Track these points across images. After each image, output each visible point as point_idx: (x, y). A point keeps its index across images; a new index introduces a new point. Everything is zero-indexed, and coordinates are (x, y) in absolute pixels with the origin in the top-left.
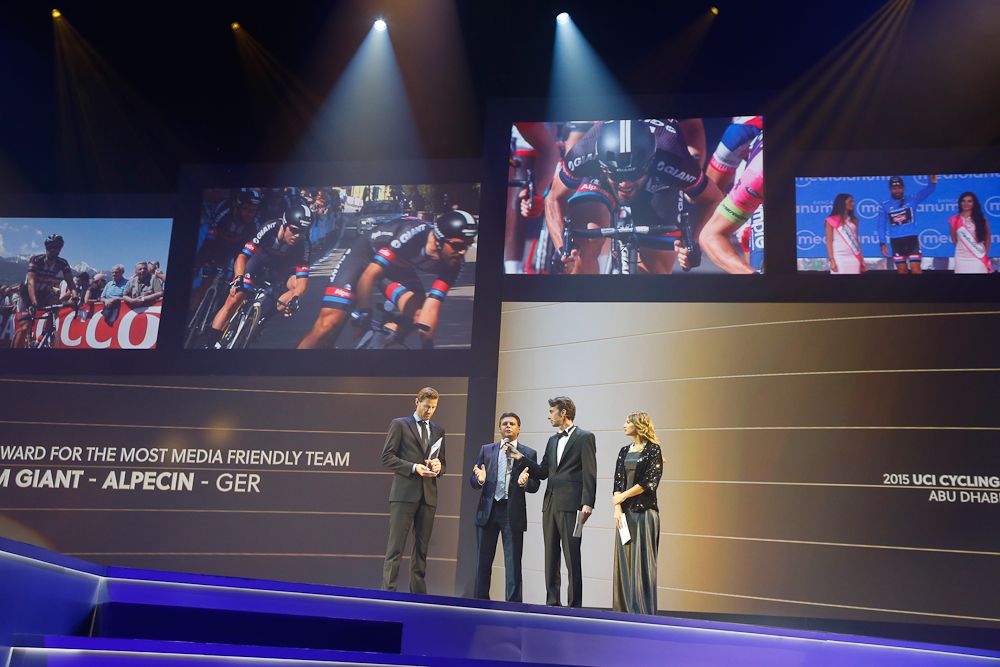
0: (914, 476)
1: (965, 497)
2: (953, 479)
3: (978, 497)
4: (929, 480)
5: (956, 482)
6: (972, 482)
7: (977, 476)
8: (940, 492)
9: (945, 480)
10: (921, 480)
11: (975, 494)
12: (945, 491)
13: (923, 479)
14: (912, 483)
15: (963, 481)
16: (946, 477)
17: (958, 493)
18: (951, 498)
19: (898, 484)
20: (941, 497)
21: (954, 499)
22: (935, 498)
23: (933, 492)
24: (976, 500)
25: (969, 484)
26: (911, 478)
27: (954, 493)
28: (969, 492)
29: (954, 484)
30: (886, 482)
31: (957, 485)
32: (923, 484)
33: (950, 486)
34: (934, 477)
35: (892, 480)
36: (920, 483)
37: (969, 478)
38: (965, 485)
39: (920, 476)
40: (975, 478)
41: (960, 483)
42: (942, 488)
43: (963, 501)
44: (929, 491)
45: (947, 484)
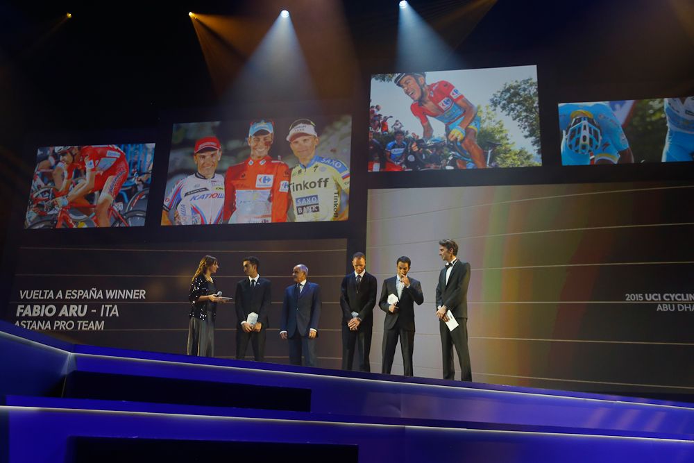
0: (646, 295)
1: (681, 308)
2: (672, 296)
3: (690, 307)
4: (656, 297)
5: (674, 298)
6: (685, 298)
7: (688, 293)
8: (664, 305)
9: (667, 297)
10: (651, 297)
11: (688, 305)
12: (667, 304)
13: (652, 297)
14: (645, 300)
15: (679, 297)
16: (668, 295)
17: (676, 305)
18: (672, 308)
19: (636, 300)
20: (665, 308)
21: (674, 309)
22: (661, 309)
23: (659, 305)
24: (688, 309)
25: (683, 299)
26: (644, 297)
27: (673, 305)
28: (683, 304)
29: (673, 299)
30: (627, 299)
31: (675, 300)
32: (652, 300)
33: (671, 300)
34: (659, 295)
35: (631, 298)
36: (650, 299)
37: (683, 295)
38: (680, 300)
39: (650, 295)
40: (687, 295)
41: (676, 298)
42: (665, 302)
43: (679, 310)
44: (657, 305)
45: (669, 299)
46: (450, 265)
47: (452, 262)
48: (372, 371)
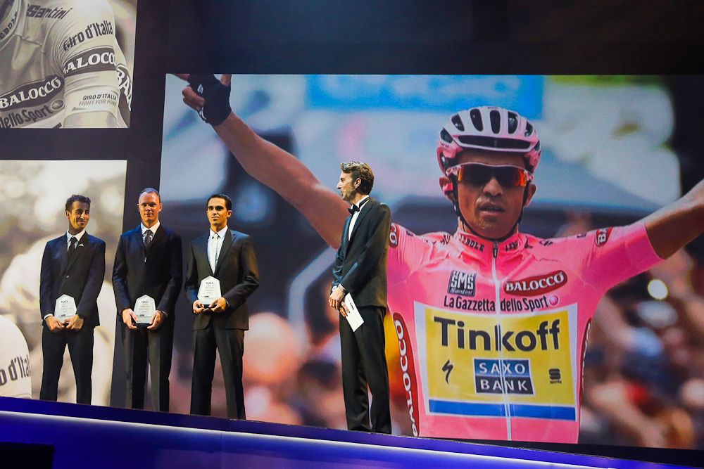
46: (356, 209)
47: (357, 205)
48: (172, 411)
